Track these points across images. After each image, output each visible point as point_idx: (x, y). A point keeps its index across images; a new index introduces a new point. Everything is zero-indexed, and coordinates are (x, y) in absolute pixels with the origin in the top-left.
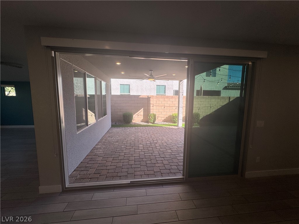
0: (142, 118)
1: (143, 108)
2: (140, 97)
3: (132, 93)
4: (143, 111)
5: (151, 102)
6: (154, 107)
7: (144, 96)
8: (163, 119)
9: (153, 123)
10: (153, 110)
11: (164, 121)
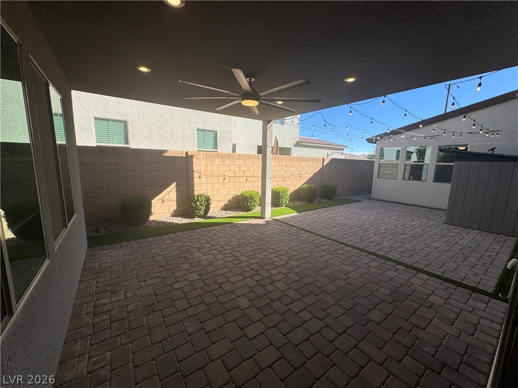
0: (174, 207)
1: (175, 183)
2: (165, 155)
3: (134, 144)
4: (175, 189)
5: (195, 168)
6: (203, 180)
7: (177, 152)
8: (222, 204)
9: (205, 216)
10: (200, 188)
11: (226, 208)
